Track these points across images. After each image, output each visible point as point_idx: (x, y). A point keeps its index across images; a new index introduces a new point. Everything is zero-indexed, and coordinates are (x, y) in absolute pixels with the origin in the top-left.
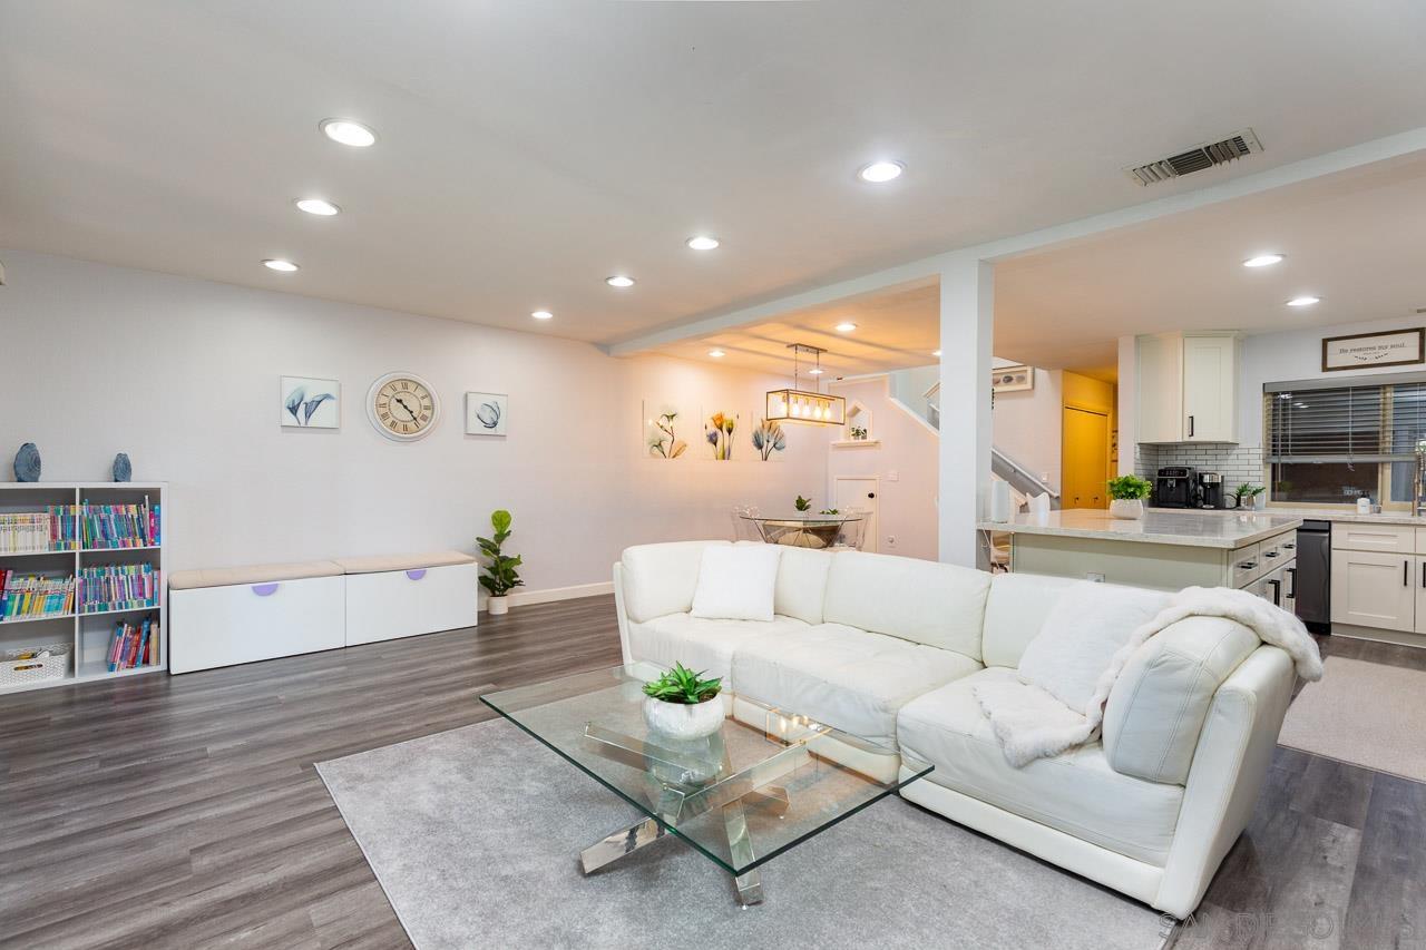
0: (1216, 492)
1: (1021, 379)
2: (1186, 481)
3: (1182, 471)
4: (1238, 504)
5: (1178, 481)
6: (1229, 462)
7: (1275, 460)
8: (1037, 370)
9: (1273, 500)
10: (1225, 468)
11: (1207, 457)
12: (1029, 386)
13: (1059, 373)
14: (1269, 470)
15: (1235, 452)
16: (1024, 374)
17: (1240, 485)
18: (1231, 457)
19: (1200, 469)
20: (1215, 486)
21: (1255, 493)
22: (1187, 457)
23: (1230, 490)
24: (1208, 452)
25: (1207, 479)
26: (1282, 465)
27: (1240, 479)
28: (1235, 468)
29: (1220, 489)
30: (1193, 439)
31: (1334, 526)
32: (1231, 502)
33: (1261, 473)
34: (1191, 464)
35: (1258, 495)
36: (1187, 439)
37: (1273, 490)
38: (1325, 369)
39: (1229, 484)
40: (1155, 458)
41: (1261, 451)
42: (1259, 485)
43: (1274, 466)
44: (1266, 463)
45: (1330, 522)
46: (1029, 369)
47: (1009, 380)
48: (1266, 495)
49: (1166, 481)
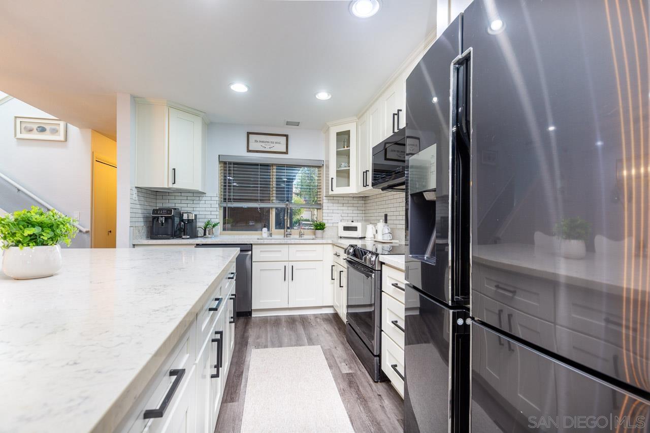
0: (192, 225)
1: (54, 131)
2: (172, 218)
3: (169, 211)
4: (205, 234)
5: (166, 219)
6: (201, 205)
7: (225, 205)
8: (69, 125)
9: (224, 229)
10: (198, 209)
11: (187, 202)
12: (62, 138)
13: (89, 133)
14: (222, 211)
15: (204, 198)
16: (56, 127)
17: (206, 220)
18: (202, 202)
19: (183, 210)
20: (190, 221)
21: (214, 226)
22: (176, 201)
23: (200, 224)
24: (189, 198)
25: (185, 217)
26: (228, 208)
27: (207, 216)
28: (204, 209)
29: (194, 224)
30: (175, 186)
31: (253, 246)
32: (200, 232)
33: (217, 213)
34: (178, 206)
35: (216, 227)
36: (171, 186)
37: (224, 223)
38: (249, 151)
39: (200, 220)
40: (154, 201)
41: (217, 199)
42: (217, 221)
43: (225, 208)
44: (220, 207)
45: (252, 244)
46: (62, 124)
47: (42, 130)
48: (220, 227)
49: (158, 218)
